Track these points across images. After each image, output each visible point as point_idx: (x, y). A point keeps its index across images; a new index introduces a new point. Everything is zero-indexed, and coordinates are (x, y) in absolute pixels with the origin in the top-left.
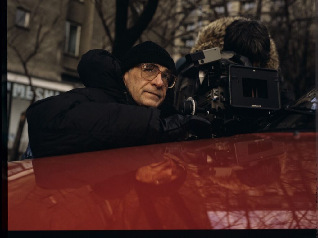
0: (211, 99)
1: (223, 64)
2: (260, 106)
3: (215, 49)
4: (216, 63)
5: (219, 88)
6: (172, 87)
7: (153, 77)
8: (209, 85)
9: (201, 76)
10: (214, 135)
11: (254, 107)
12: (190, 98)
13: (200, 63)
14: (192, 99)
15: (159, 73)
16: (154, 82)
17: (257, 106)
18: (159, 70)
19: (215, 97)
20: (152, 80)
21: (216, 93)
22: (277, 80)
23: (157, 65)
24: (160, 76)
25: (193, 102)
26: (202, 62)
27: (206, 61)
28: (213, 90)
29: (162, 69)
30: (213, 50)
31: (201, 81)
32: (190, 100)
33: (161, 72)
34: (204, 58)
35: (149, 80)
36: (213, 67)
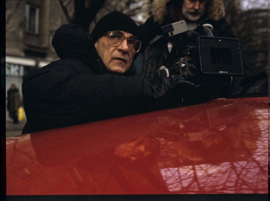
0: (180, 67)
1: (190, 35)
2: (227, 72)
3: (182, 22)
4: (183, 35)
5: (186, 57)
6: (138, 51)
7: (119, 43)
8: (177, 54)
9: (170, 46)
10: (183, 99)
11: (222, 73)
12: (163, 67)
13: (170, 35)
14: (165, 68)
15: (124, 39)
16: (120, 48)
17: (224, 72)
18: (124, 37)
19: (183, 65)
20: (118, 46)
21: (184, 61)
22: (239, 48)
23: (122, 32)
24: (125, 42)
25: (166, 71)
26: (172, 34)
27: (175, 33)
28: (180, 59)
29: (127, 35)
30: (180, 23)
31: (170, 50)
32: (163, 69)
33: (126, 38)
34: (173, 30)
35: (115, 46)
36: (181, 38)
